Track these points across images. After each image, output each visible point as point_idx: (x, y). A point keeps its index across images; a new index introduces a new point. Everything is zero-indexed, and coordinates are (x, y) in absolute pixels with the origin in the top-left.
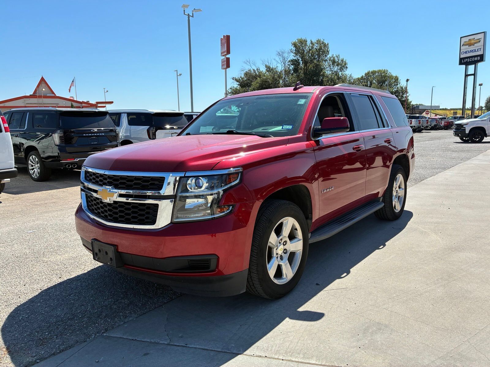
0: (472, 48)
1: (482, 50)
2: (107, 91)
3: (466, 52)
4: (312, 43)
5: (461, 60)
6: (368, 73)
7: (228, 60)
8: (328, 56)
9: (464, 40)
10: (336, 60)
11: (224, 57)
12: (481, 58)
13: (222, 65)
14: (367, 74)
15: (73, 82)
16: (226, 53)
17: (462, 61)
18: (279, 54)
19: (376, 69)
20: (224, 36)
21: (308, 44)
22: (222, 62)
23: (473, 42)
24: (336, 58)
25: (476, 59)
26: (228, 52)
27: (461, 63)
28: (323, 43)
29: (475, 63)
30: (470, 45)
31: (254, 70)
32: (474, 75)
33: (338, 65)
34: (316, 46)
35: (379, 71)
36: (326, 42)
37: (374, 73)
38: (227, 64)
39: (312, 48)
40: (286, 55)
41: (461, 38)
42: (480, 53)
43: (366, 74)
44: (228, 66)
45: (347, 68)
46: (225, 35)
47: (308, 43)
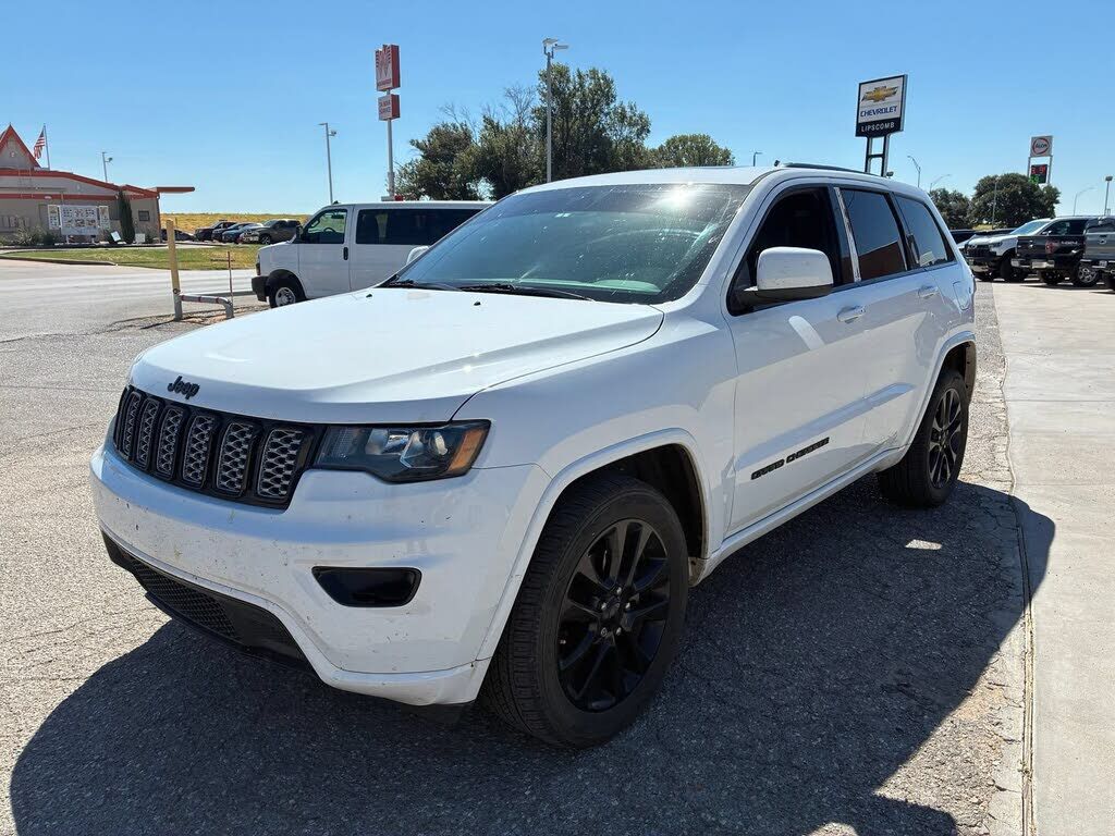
0: (880, 105)
1: (898, 109)
2: (111, 159)
3: (869, 113)
4: (580, 76)
5: (859, 126)
6: (673, 140)
7: (396, 99)
8: (612, 106)
9: (866, 89)
10: (629, 114)
11: (385, 94)
12: (897, 125)
13: (381, 112)
14: (671, 142)
15: (42, 136)
16: (391, 85)
17: (862, 130)
18: (509, 94)
19: (688, 133)
20: (385, 46)
21: (571, 78)
22: (381, 104)
23: (882, 93)
24: (628, 110)
25: (887, 126)
26: (396, 83)
27: (859, 133)
28: (604, 78)
29: (885, 133)
30: (876, 99)
31: (454, 126)
32: (883, 156)
33: (630, 124)
34: (589, 84)
35: (694, 139)
36: (609, 76)
37: (684, 140)
38: (392, 109)
39: (581, 85)
40: (524, 97)
41: (860, 84)
42: (894, 115)
43: (668, 143)
44: (396, 114)
45: (648, 131)
46: (389, 45)
47: (573, 74)
